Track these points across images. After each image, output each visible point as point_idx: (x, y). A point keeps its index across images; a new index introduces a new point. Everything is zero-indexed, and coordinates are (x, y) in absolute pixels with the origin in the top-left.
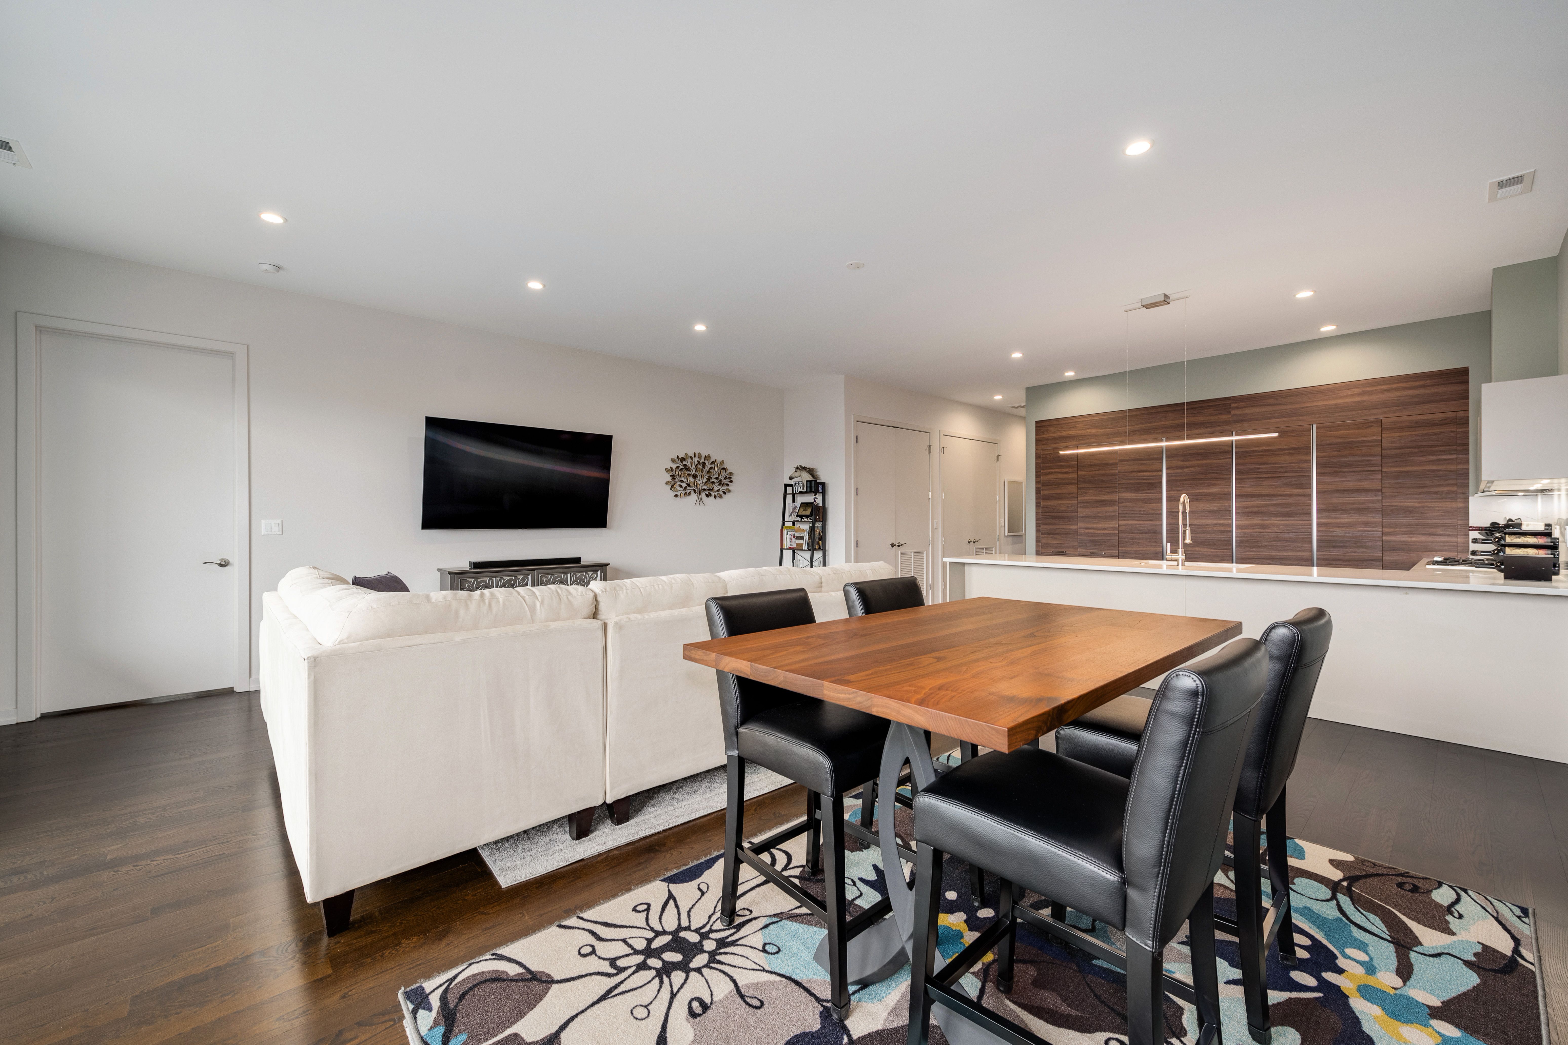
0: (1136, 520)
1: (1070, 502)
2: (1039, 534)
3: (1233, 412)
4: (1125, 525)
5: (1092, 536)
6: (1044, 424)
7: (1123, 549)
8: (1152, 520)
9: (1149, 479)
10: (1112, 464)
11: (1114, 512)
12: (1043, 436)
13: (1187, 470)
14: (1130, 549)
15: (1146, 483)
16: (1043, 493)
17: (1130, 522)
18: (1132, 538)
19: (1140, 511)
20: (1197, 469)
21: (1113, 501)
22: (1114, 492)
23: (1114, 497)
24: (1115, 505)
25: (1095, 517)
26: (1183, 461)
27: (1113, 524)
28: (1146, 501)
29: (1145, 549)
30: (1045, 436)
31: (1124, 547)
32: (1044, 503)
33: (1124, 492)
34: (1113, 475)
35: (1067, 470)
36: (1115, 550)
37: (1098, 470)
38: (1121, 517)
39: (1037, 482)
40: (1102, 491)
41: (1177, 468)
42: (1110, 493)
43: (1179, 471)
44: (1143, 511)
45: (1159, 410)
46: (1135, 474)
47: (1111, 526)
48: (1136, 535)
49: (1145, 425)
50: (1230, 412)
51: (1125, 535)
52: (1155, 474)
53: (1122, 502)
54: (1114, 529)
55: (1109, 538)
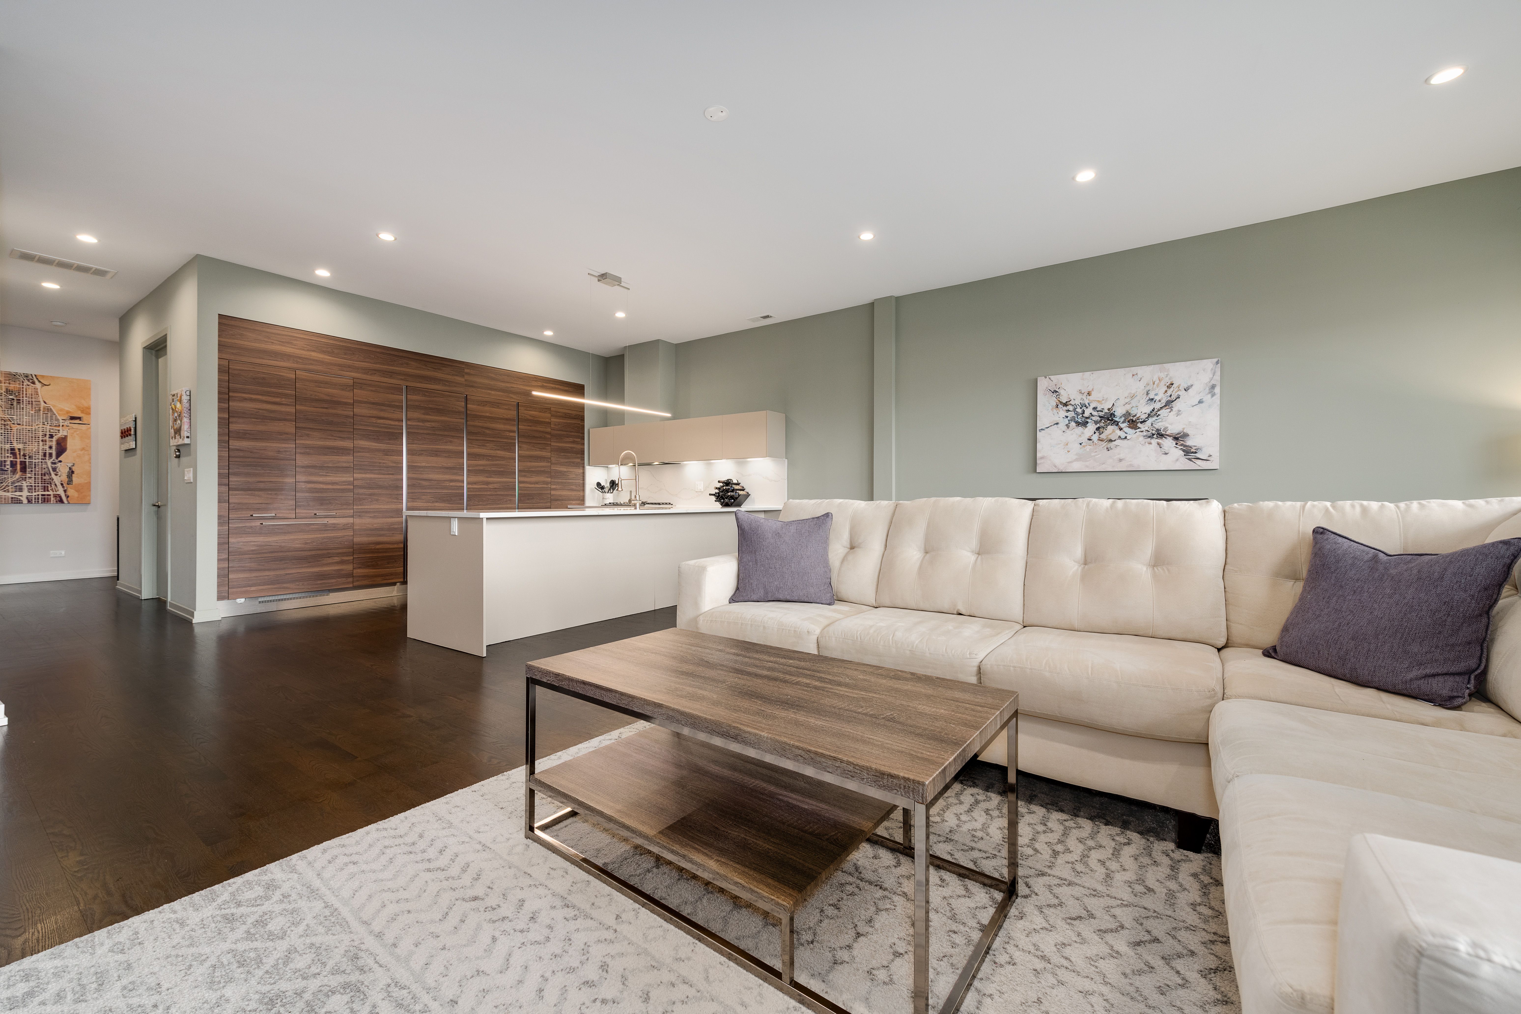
0: (375, 474)
1: (283, 445)
2: (226, 489)
3: (466, 377)
4: (362, 479)
5: (317, 492)
6: (233, 323)
7: (360, 507)
8: (392, 474)
9: (389, 428)
10: (346, 404)
11: (348, 462)
12: (233, 341)
13: (428, 424)
14: (369, 507)
15: (387, 432)
16: (233, 427)
17: (368, 476)
18: (371, 495)
19: (380, 463)
20: (433, 424)
21: (347, 450)
22: (349, 438)
23: (348, 444)
24: (349, 454)
25: (322, 468)
26: (424, 414)
27: (347, 478)
28: (386, 452)
29: (386, 507)
30: (236, 341)
31: (361, 505)
32: (235, 444)
33: (360, 439)
34: (347, 417)
35: (278, 400)
36: (350, 509)
37: (326, 408)
38: (358, 469)
39: (220, 410)
40: (332, 436)
41: (419, 420)
42: (343, 439)
43: (421, 424)
44: (384, 463)
45: (401, 354)
46: (374, 420)
47: (344, 479)
48: (376, 491)
49: (386, 367)
50: (464, 376)
51: (362, 491)
52: (397, 423)
53: (359, 452)
54: (349, 483)
55: (341, 494)
